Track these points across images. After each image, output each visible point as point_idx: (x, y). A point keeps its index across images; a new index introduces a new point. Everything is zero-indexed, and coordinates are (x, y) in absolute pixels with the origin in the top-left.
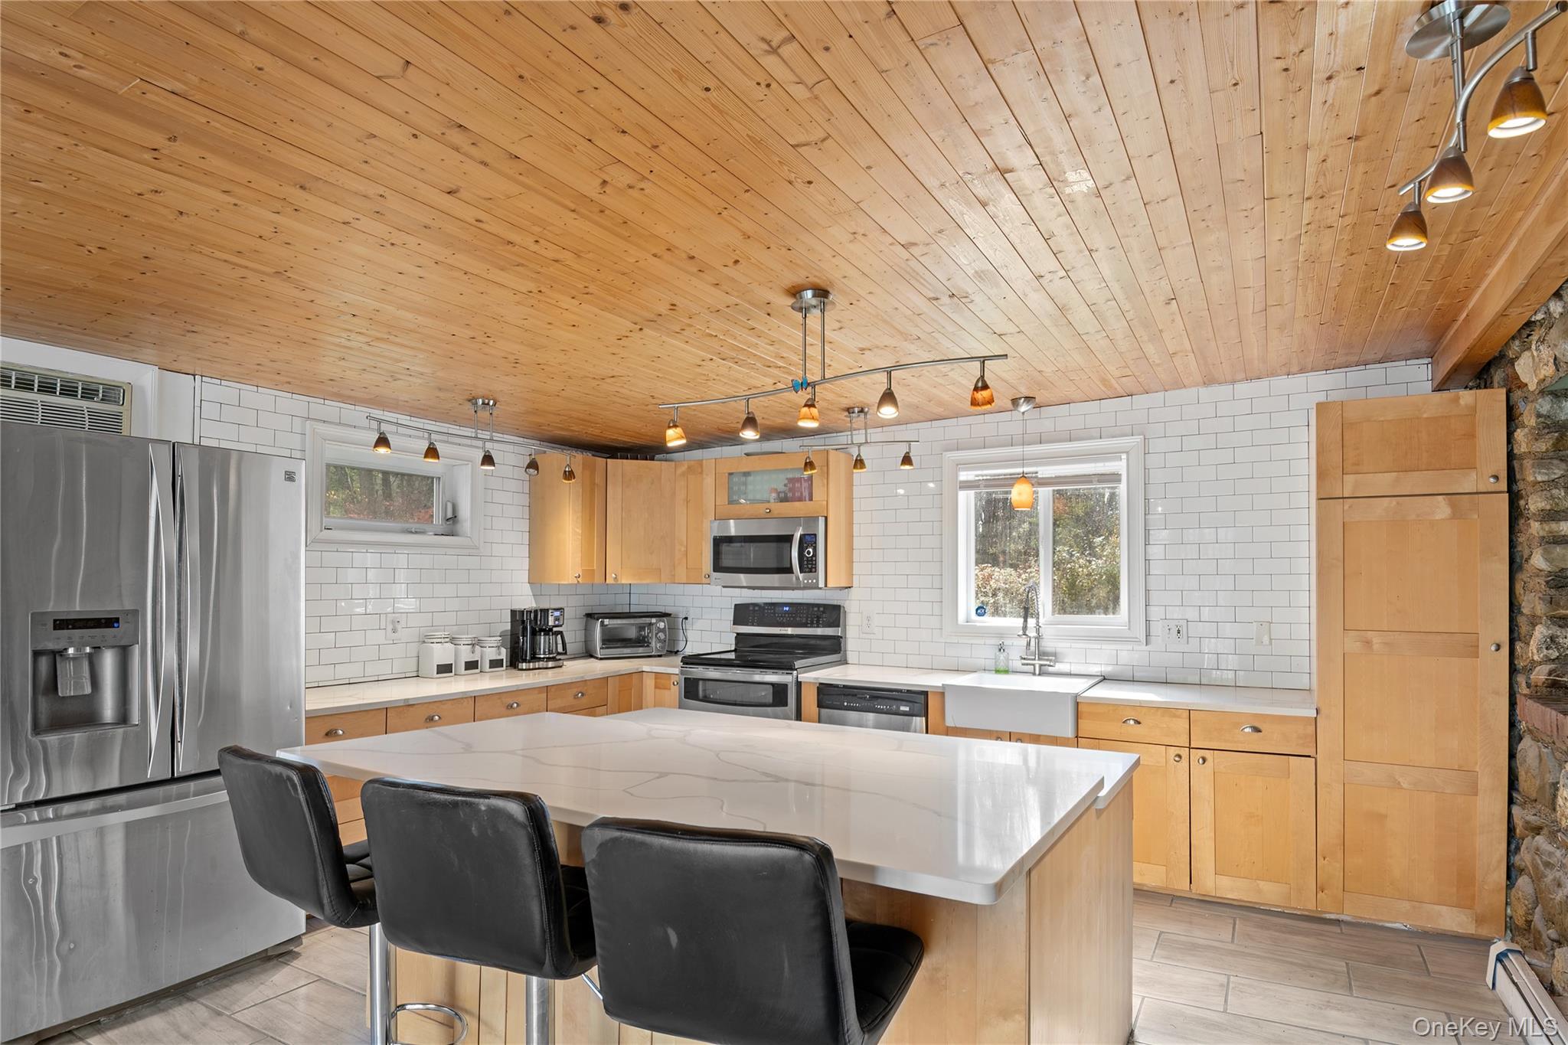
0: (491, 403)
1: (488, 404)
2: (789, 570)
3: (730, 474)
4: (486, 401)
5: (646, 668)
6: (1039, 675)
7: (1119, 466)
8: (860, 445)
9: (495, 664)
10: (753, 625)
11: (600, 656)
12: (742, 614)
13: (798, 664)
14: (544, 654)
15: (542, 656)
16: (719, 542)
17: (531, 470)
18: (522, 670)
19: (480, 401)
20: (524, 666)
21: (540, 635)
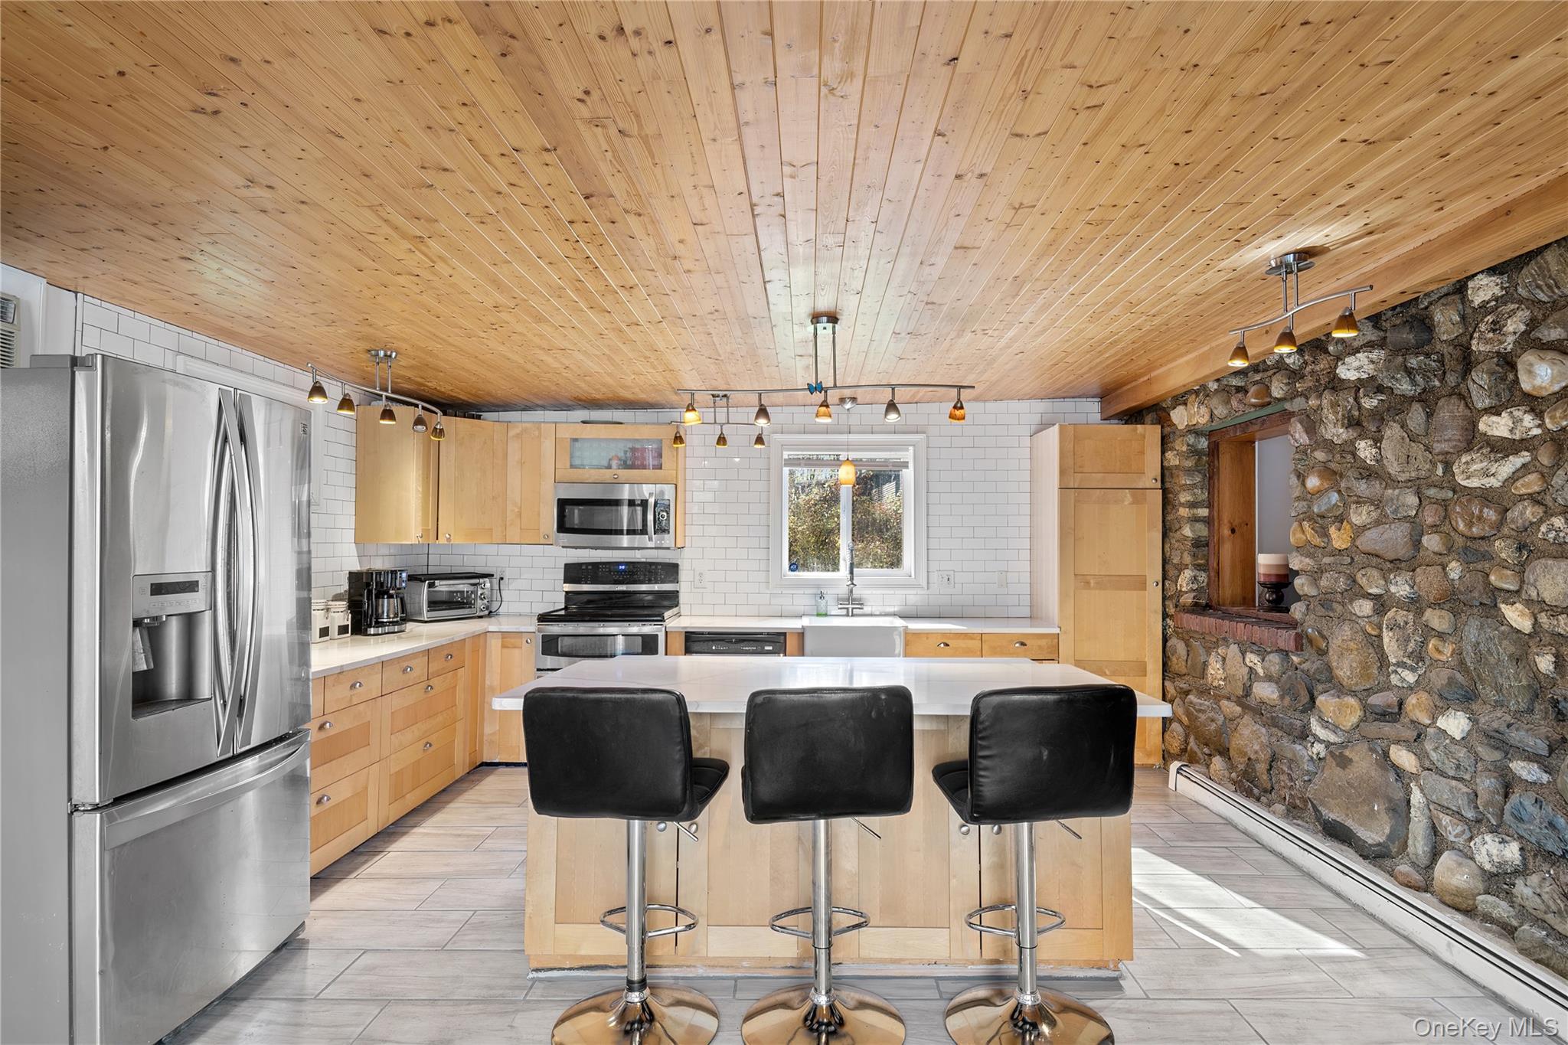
0: (394, 355)
1: (390, 356)
2: (644, 531)
3: (575, 440)
4: (389, 353)
5: (491, 628)
6: (852, 616)
7: (908, 456)
8: (722, 425)
9: (343, 630)
10: (586, 583)
11: (426, 619)
12: (574, 572)
13: (667, 614)
14: (388, 617)
15: (385, 620)
16: (563, 504)
17: (419, 427)
18: (370, 635)
19: (382, 353)
20: (372, 631)
21: (383, 598)
